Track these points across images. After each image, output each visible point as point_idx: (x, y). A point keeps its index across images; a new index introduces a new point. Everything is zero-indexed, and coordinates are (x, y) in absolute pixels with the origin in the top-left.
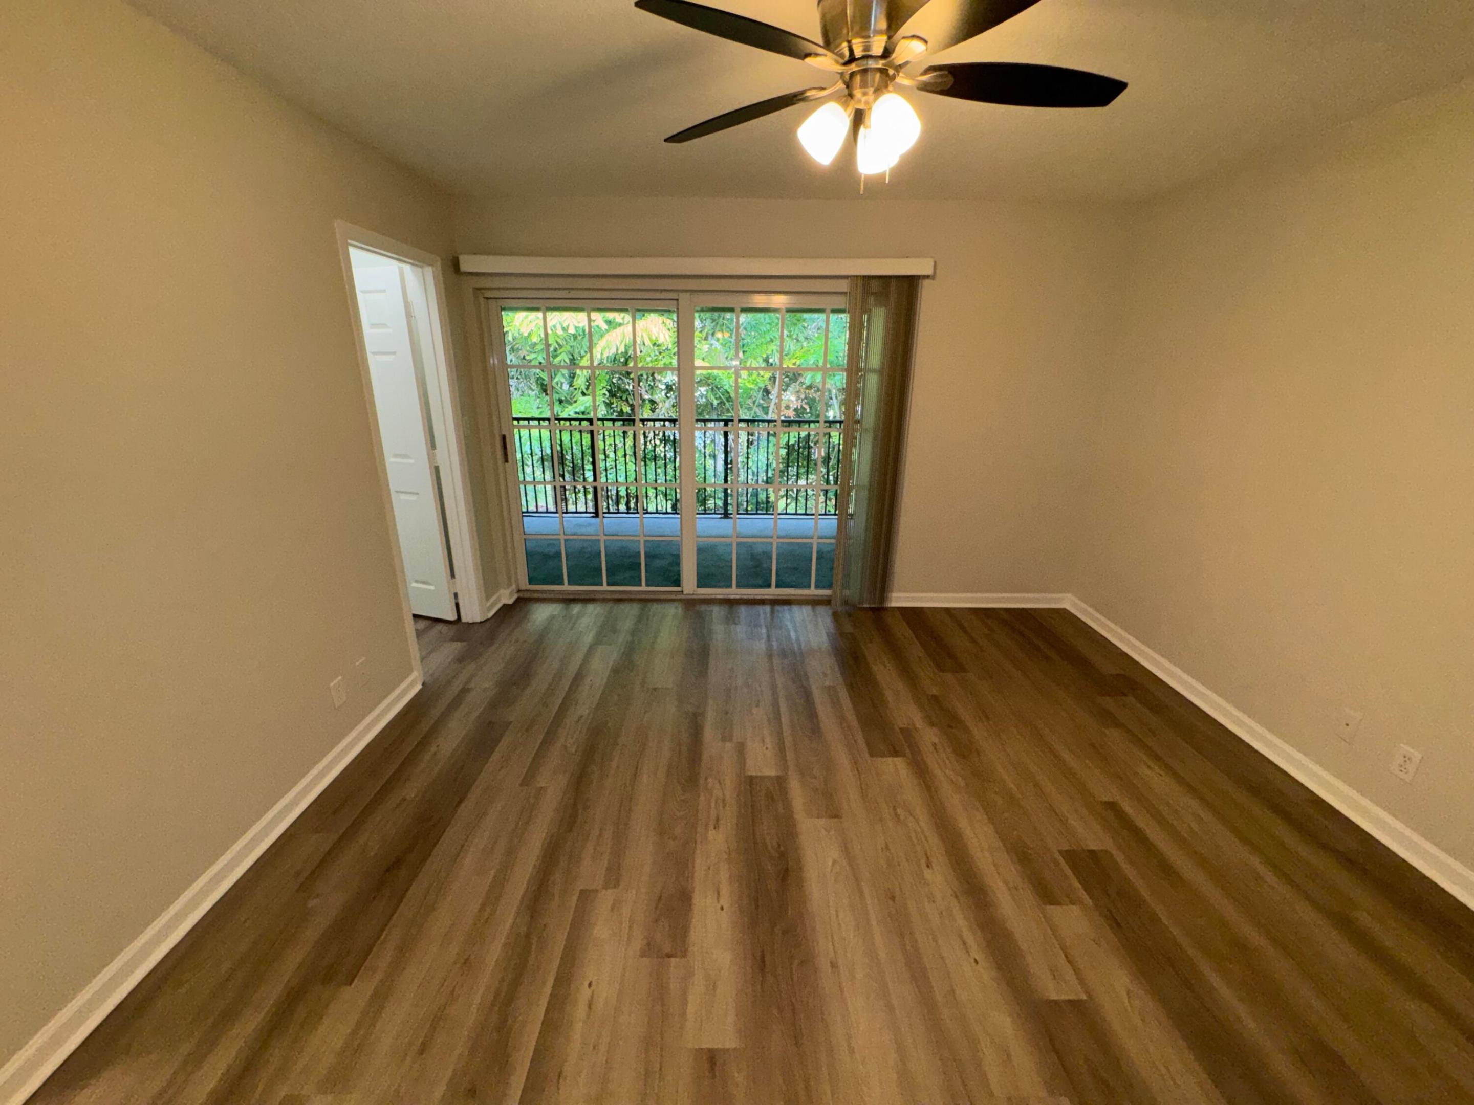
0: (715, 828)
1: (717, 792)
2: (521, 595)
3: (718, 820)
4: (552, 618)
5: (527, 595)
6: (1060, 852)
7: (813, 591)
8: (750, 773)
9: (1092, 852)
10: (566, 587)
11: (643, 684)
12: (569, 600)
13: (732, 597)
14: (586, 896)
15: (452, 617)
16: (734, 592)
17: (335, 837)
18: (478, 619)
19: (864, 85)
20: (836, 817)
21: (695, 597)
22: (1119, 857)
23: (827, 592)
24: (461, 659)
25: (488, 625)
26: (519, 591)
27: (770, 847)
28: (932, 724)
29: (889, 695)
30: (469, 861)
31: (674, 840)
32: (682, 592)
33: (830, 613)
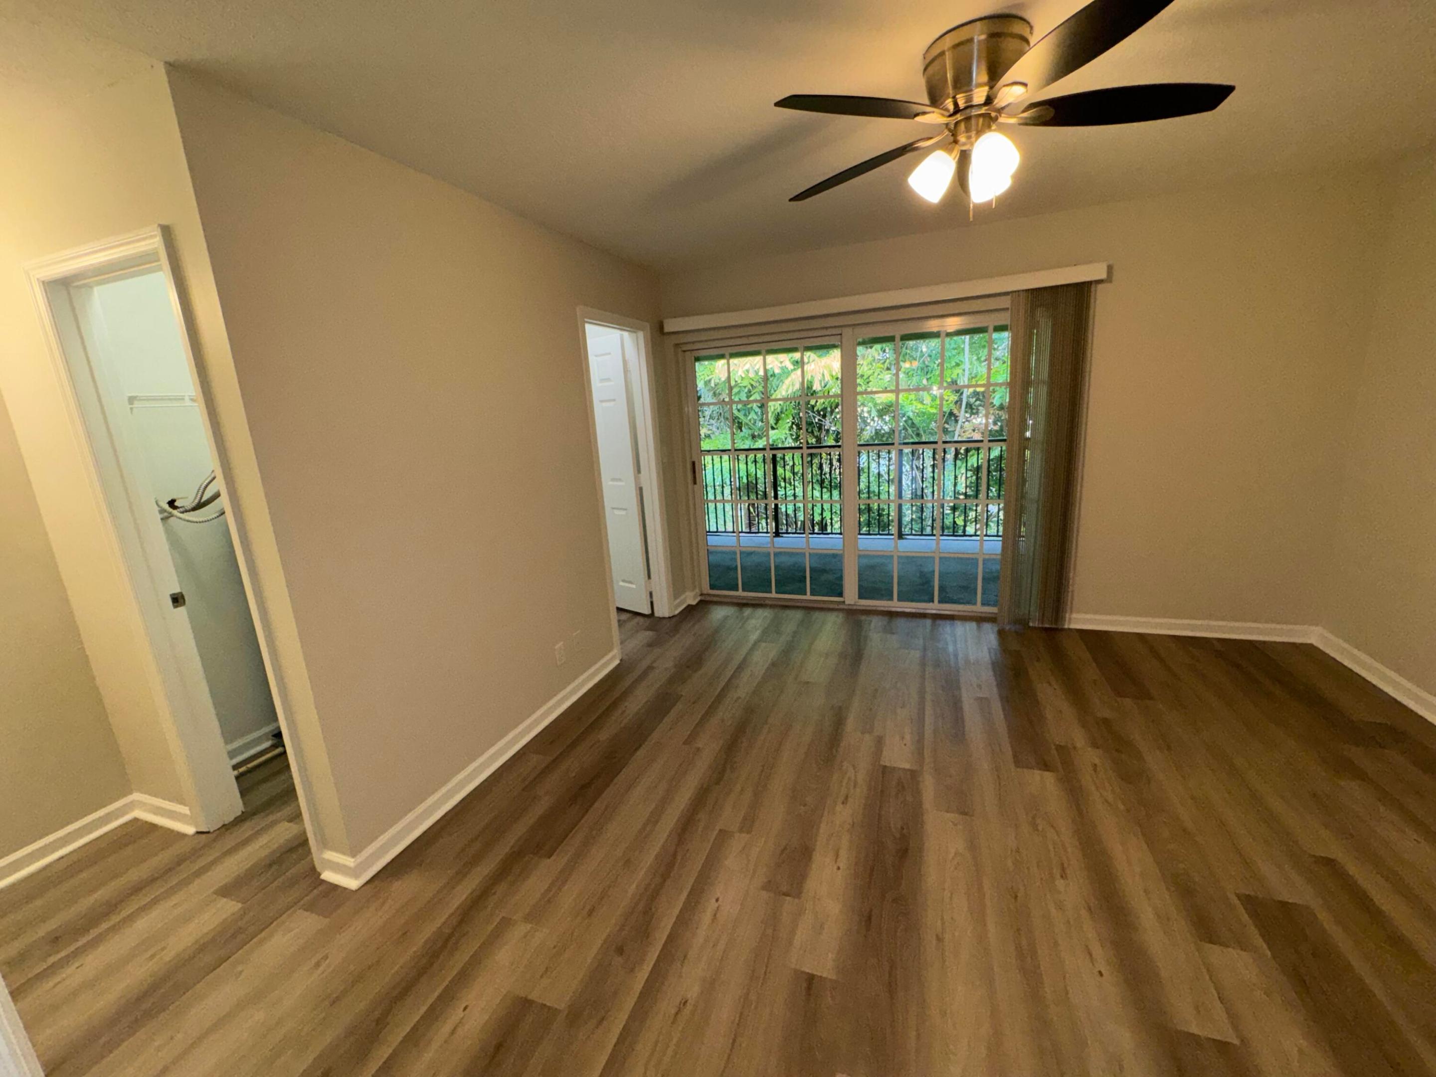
0: (843, 803)
1: (851, 773)
2: (703, 598)
3: (847, 797)
4: (726, 618)
5: (708, 599)
6: (1238, 896)
7: (979, 608)
8: (882, 763)
9: (1284, 904)
10: (740, 593)
11: (796, 679)
12: (742, 605)
13: (893, 609)
14: (724, 835)
15: (647, 611)
16: (896, 605)
17: (549, 759)
18: (667, 615)
19: (968, 130)
20: (966, 814)
21: (855, 608)
22: (1324, 918)
23: (994, 610)
24: (651, 645)
25: (674, 620)
26: (701, 595)
27: (893, 830)
28: (1095, 745)
29: (1049, 714)
30: (638, 792)
31: (804, 806)
32: (844, 602)
33: (996, 629)
